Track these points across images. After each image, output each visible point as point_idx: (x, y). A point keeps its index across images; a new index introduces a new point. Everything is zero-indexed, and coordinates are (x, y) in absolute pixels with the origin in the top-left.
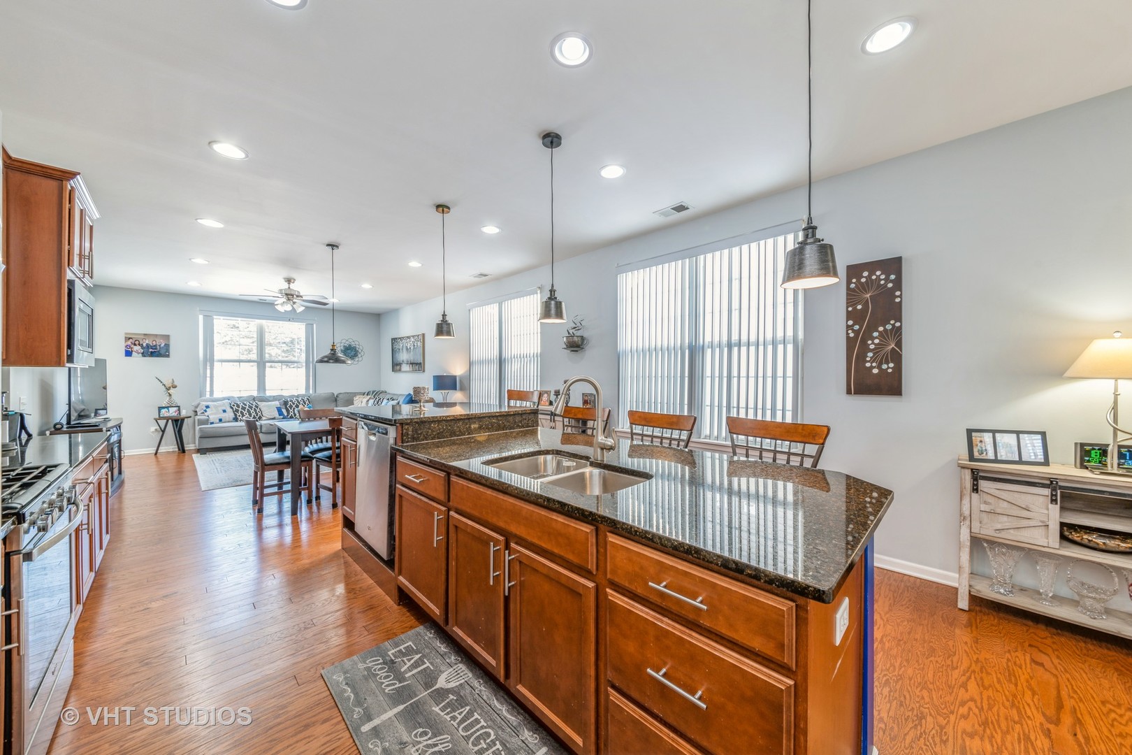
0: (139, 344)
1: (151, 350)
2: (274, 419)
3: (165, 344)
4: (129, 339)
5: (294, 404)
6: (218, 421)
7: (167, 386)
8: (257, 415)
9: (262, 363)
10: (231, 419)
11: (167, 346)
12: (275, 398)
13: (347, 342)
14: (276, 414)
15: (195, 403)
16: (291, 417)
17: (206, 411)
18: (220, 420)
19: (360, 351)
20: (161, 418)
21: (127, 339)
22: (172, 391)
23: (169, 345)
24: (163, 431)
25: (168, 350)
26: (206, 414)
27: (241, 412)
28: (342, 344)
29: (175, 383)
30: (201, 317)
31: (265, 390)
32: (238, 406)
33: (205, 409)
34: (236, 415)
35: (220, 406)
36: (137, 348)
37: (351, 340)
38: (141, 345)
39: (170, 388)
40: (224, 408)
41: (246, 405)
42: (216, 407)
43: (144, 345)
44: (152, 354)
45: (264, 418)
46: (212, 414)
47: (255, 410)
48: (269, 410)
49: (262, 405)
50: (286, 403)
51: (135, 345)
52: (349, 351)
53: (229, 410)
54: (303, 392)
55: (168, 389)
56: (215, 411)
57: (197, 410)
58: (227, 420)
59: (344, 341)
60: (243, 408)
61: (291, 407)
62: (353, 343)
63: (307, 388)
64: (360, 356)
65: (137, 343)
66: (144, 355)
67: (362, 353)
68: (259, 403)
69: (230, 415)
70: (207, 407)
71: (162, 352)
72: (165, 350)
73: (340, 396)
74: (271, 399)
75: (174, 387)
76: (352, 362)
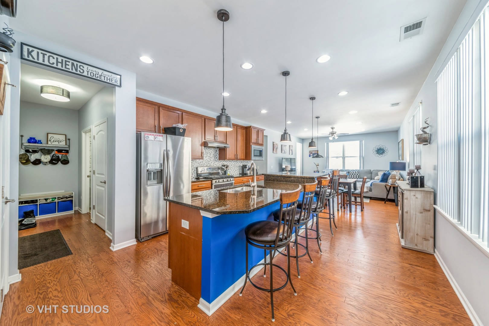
7: (317, 165)
9: (344, 158)
13: (379, 147)
19: (386, 150)
21: (310, 152)
22: (318, 167)
28: (376, 148)
29: (319, 164)
30: (326, 143)
31: (345, 167)
35: (328, 172)
36: (311, 154)
37: (381, 146)
38: (312, 153)
42: (326, 172)
50: (349, 172)
52: (380, 151)
54: (358, 169)
59: (377, 146)
62: (382, 147)
63: (360, 167)
64: (386, 152)
67: (387, 151)
68: (340, 172)
70: (324, 172)
73: (374, 171)
74: (345, 171)
75: (318, 165)
76: (381, 155)
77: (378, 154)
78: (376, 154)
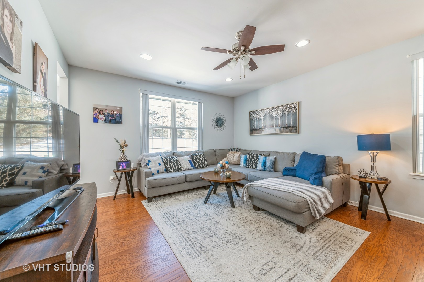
0: (103, 113)
1: (110, 118)
2: (188, 169)
3: (120, 114)
4: (96, 109)
5: (197, 157)
6: (156, 172)
8: (179, 167)
10: (164, 170)
11: (121, 115)
12: (186, 154)
14: (189, 166)
15: (139, 158)
16: (197, 168)
17: (148, 165)
18: (158, 171)
19: (224, 121)
20: (118, 171)
21: (95, 109)
22: (125, 149)
23: (122, 114)
24: (119, 180)
25: (121, 118)
26: (149, 167)
27: (170, 164)
28: (216, 117)
29: (127, 143)
30: (141, 94)
31: (176, 148)
32: (167, 160)
33: (147, 163)
34: (166, 167)
35: (157, 160)
36: (101, 116)
37: (220, 114)
39: (123, 146)
40: (159, 162)
41: (171, 159)
42: (155, 161)
43: (106, 113)
44: (111, 122)
45: (183, 169)
46: (153, 167)
47: (177, 163)
48: (185, 162)
49: (180, 158)
50: (192, 157)
51: (100, 114)
52: (219, 122)
53: (162, 163)
55: (122, 147)
56: (154, 165)
57: (141, 163)
58: (162, 171)
59: (217, 115)
60: (171, 162)
61: (196, 160)
62: (221, 116)
63: (199, 146)
65: (101, 112)
66: (106, 121)
67: (225, 123)
68: (178, 157)
69: (162, 168)
70: (149, 161)
71: (118, 120)
72: (119, 119)
73: (218, 151)
74: (183, 154)
75: (126, 146)
76: (220, 129)
77: (217, 127)
78: (215, 126)
